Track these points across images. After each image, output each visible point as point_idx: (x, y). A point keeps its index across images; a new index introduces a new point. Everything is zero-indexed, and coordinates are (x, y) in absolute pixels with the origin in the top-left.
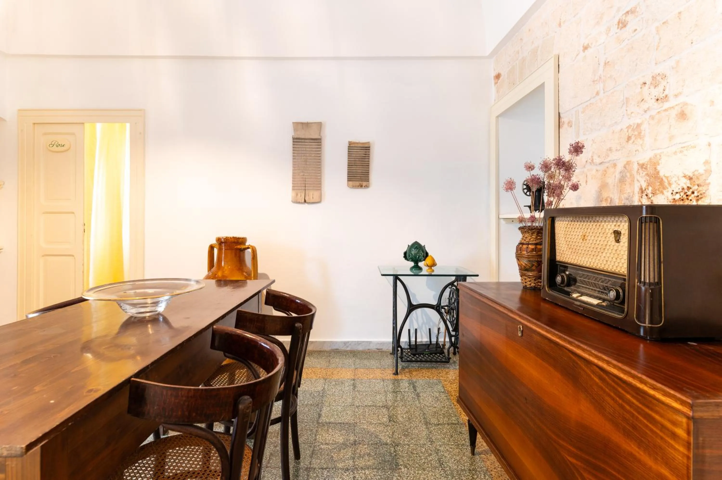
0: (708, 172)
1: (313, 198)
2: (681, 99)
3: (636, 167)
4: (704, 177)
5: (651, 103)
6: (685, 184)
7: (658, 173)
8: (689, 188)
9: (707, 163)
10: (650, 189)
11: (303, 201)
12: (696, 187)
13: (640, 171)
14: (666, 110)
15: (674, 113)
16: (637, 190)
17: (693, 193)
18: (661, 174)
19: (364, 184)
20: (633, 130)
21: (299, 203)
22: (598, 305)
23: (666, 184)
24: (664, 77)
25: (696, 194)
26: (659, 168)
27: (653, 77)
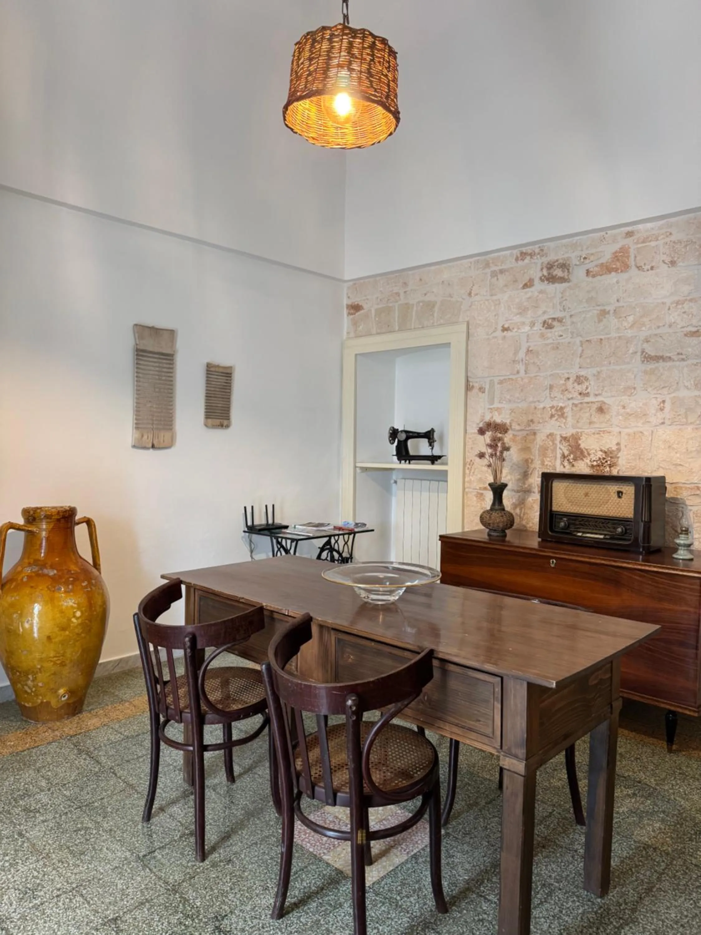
0: (619, 450)
1: (164, 441)
2: (600, 398)
3: (558, 438)
4: (616, 453)
5: (576, 395)
6: (602, 455)
7: (579, 445)
8: (604, 459)
9: (618, 444)
10: (572, 456)
11: (150, 445)
12: (609, 459)
13: (563, 442)
14: (588, 403)
15: (595, 406)
16: (559, 456)
17: (606, 462)
18: (582, 446)
19: (225, 422)
20: (556, 410)
21: (145, 448)
22: (604, 539)
23: (586, 453)
24: (587, 379)
25: (609, 463)
26: (580, 442)
27: (577, 376)
